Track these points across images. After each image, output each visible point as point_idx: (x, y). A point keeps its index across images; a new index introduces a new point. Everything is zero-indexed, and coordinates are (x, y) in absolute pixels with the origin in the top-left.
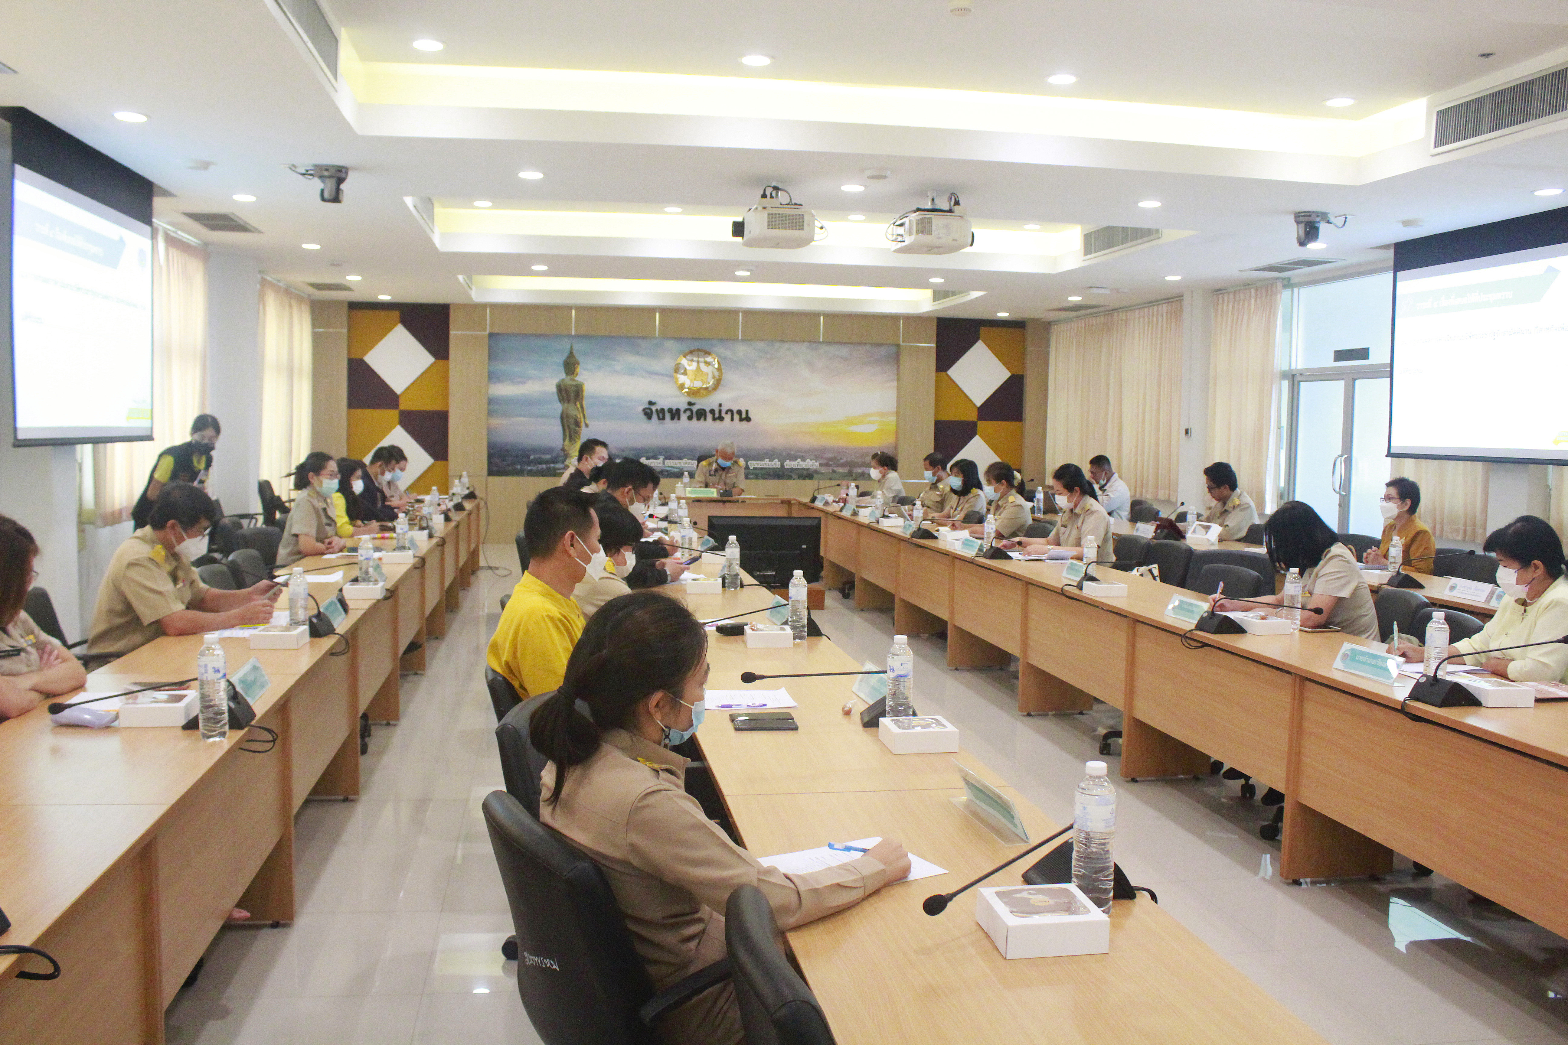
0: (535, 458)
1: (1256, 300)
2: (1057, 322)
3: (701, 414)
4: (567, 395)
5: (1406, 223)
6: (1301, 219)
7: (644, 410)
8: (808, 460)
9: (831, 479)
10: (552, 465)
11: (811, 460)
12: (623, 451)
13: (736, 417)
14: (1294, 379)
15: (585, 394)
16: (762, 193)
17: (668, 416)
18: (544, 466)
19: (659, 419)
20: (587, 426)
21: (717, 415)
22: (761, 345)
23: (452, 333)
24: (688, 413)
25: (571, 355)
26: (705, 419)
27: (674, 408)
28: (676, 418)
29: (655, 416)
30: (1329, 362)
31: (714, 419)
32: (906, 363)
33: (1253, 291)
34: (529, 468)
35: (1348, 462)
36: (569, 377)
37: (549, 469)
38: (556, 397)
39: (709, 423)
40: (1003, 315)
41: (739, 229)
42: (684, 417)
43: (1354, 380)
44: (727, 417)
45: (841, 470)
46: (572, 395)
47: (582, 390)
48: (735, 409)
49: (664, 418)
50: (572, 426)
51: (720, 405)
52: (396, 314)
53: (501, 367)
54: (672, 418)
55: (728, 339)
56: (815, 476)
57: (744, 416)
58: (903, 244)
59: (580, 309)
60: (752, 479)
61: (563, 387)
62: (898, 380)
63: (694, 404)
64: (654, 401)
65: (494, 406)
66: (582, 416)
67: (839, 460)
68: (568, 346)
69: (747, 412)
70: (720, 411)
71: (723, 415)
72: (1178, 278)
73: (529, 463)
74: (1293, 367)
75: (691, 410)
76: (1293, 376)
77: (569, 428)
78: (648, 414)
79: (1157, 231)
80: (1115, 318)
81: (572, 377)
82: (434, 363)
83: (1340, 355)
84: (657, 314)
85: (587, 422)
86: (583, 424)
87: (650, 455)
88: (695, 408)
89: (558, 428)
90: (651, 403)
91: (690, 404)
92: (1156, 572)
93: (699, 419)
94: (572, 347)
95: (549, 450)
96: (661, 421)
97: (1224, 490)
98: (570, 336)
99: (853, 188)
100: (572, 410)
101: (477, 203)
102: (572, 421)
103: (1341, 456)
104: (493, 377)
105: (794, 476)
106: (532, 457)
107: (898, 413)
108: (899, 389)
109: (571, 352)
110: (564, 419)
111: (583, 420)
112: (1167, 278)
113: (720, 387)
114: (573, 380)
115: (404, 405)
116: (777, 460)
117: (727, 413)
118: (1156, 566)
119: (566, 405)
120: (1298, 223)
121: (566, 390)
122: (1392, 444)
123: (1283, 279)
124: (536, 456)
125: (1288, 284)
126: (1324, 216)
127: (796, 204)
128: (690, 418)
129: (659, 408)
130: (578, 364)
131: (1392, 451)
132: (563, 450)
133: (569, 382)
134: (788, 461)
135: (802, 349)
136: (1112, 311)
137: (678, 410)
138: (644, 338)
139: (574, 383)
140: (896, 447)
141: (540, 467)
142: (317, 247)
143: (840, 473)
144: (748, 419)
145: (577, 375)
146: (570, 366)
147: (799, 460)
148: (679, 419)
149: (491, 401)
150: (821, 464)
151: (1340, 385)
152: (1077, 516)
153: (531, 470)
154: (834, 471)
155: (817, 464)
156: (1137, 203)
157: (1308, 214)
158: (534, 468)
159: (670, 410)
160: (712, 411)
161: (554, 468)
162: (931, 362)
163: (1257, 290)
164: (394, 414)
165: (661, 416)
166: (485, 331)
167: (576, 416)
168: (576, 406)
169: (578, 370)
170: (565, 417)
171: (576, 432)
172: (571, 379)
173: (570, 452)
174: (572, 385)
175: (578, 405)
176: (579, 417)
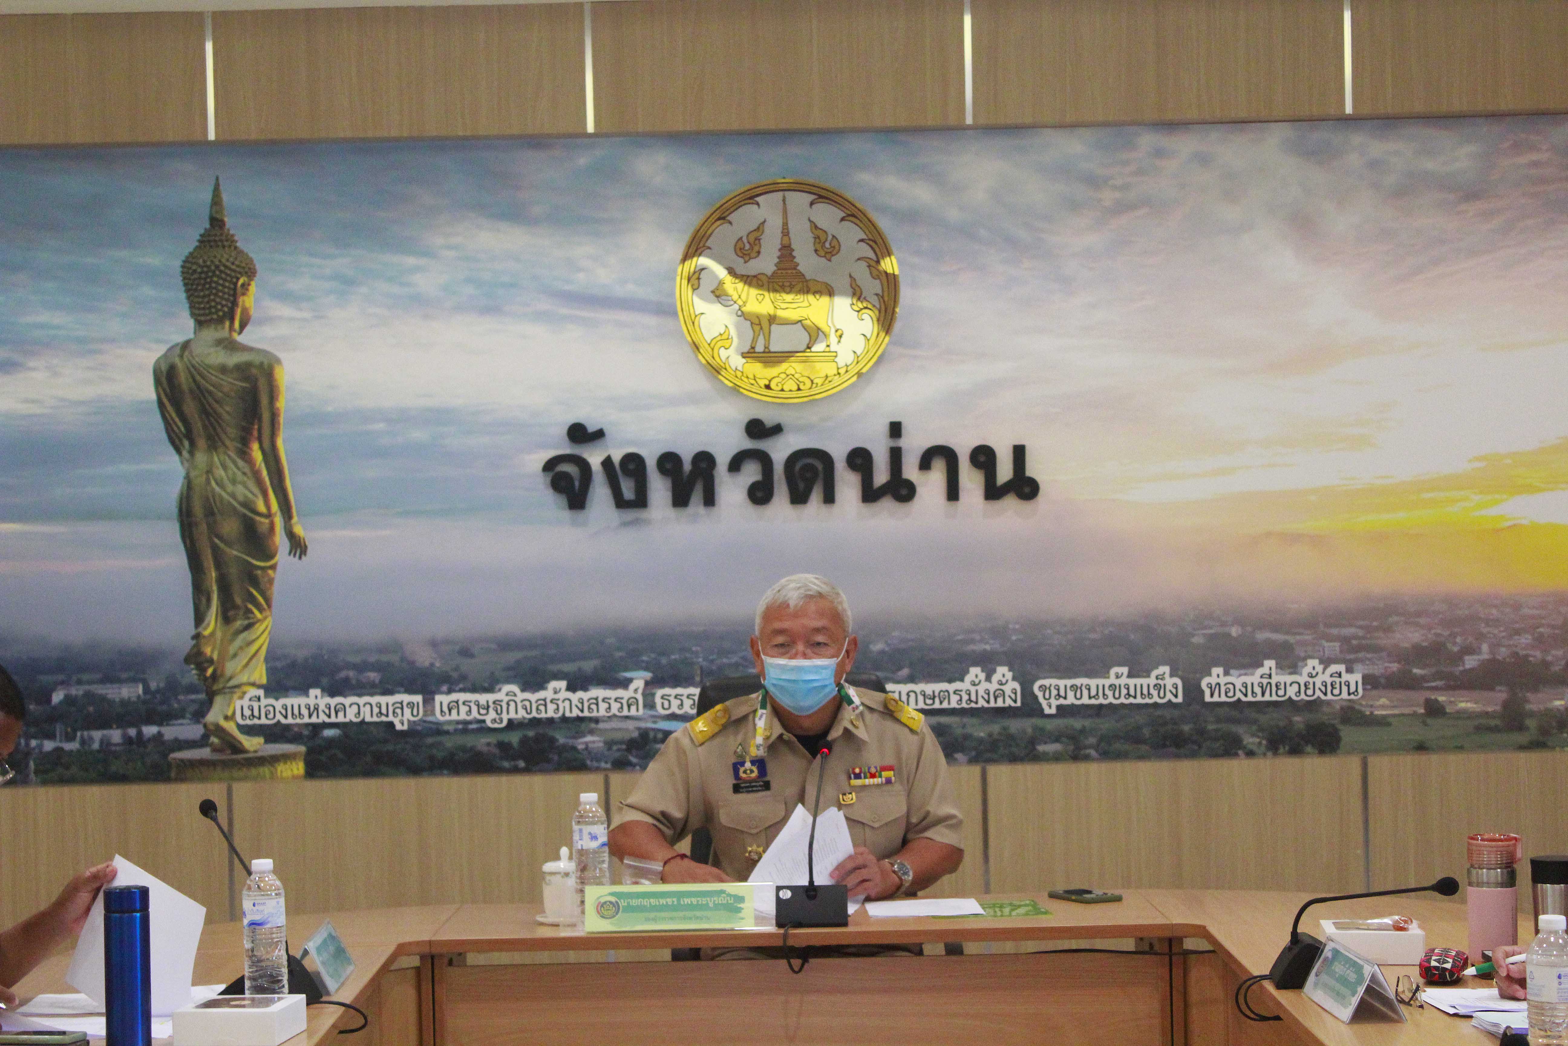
0: (69, 700)
3: (809, 476)
4: (206, 413)
7: (550, 466)
8: (1310, 665)
9: (1421, 747)
10: (150, 730)
11: (1326, 662)
12: (466, 653)
15: (285, 403)
18: (116, 735)
19: (620, 503)
20: (298, 547)
21: (881, 476)
24: (751, 473)
25: (215, 233)
26: (829, 498)
28: (697, 496)
31: (870, 495)
34: (49, 746)
36: (210, 334)
37: (135, 745)
45: (1465, 703)
46: (228, 412)
47: (273, 396)
49: (641, 501)
50: (234, 552)
51: (896, 429)
54: (680, 500)
56: (1348, 734)
57: (1004, 472)
59: (237, 27)
60: (1057, 758)
61: (183, 378)
63: (777, 430)
66: (275, 503)
67: (1458, 658)
69: (1019, 452)
70: (896, 455)
71: (910, 471)
73: (47, 724)
75: (764, 459)
77: (218, 561)
78: (570, 482)
81: (223, 332)
85: (298, 530)
86: (280, 540)
87: (589, 666)
90: (579, 433)
91: (757, 429)
93: (799, 498)
94: (216, 201)
95: (132, 663)
96: (631, 514)
98: (197, 147)
100: (231, 479)
102: (230, 527)
105: (1250, 741)
106: (57, 697)
109: (216, 222)
110: (196, 519)
111: (278, 521)
114: (231, 346)
116: (1165, 669)
117: (925, 463)
119: (201, 457)
121: (200, 393)
124: (77, 691)
128: (760, 493)
129: (617, 455)
130: (251, 273)
132: (196, 658)
133: (210, 355)
134: (1217, 670)
137: (705, 461)
139: (234, 359)
143: (1461, 715)
144: (1024, 487)
145: (245, 321)
146: (214, 283)
147: (1269, 663)
148: (710, 500)
150: (1369, 681)
153: (59, 756)
154: (1434, 710)
155: (1355, 678)
158: (71, 747)
159: (670, 462)
160: (860, 460)
161: (157, 740)
165: (628, 490)
167: (248, 505)
168: (250, 462)
169: (248, 301)
170: (198, 510)
171: (252, 578)
172: (219, 342)
173: (230, 667)
174: (223, 369)
175: (257, 455)
176: (261, 507)
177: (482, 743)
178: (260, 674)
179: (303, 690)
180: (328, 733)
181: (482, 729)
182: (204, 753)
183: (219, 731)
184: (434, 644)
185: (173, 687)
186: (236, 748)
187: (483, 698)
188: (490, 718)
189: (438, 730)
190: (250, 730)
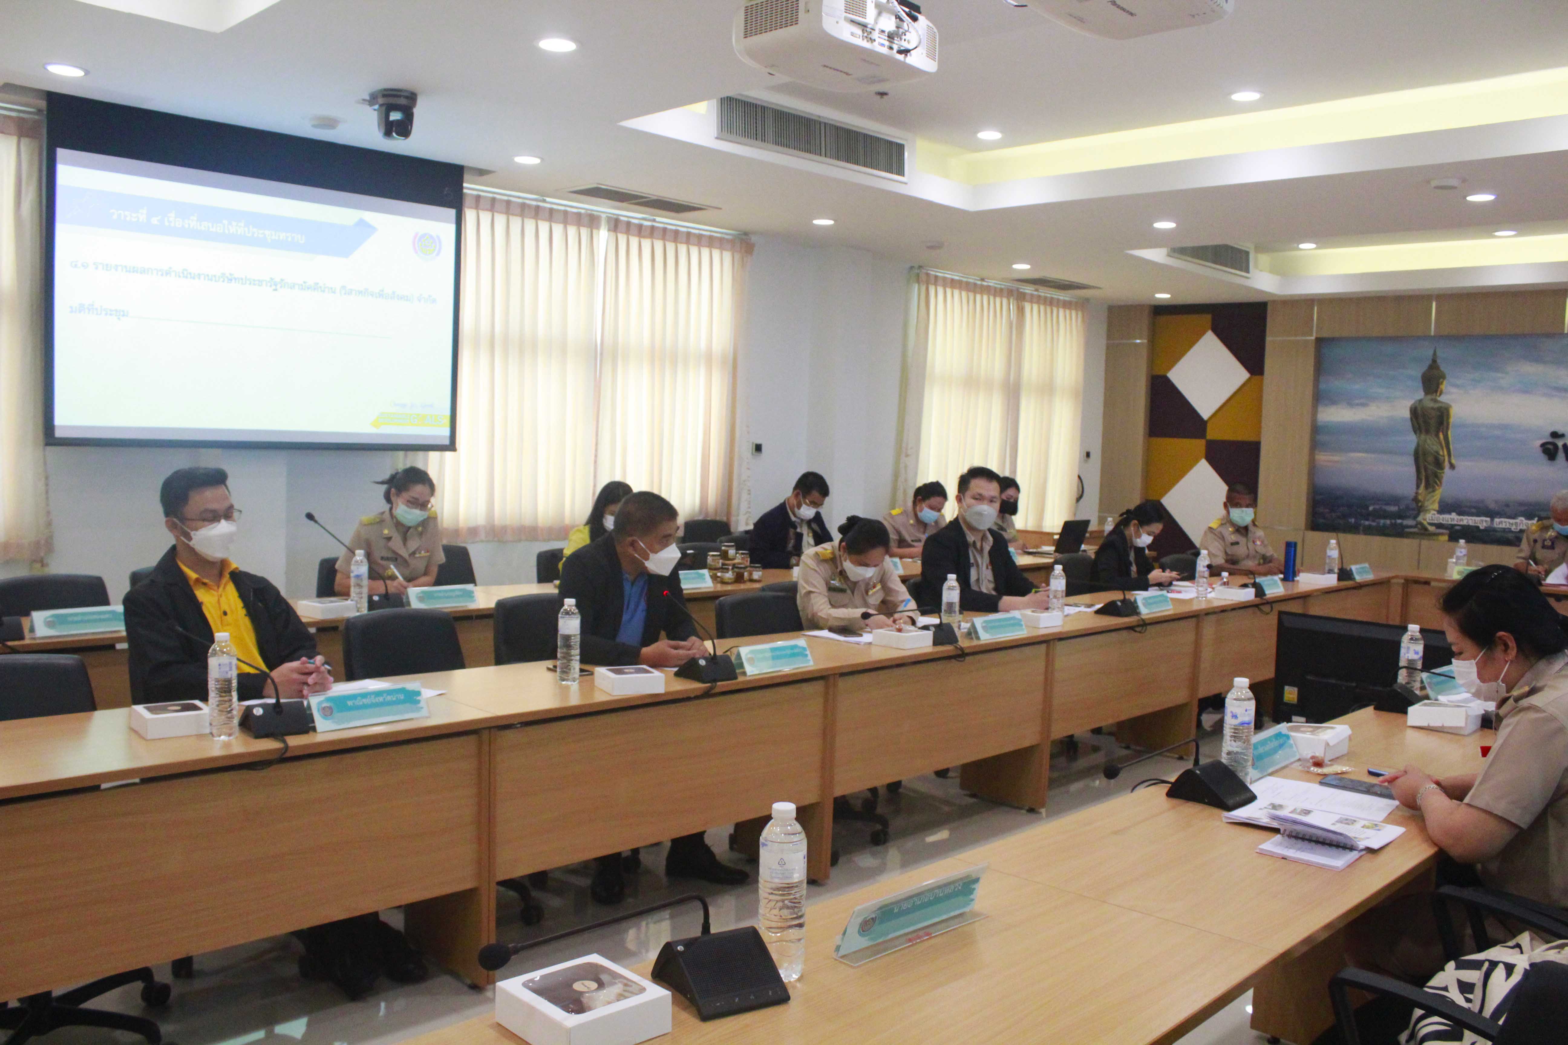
0: (1374, 510)
4: (1425, 422)
7: (1543, 445)
10: (1399, 521)
12: (1507, 505)
15: (1451, 420)
18: (1388, 522)
20: (1452, 467)
23: (1269, 339)
25: (1434, 365)
29: (1561, 455)
34: (1367, 523)
36: (1429, 397)
37: (1394, 525)
38: (1409, 425)
47: (1448, 417)
50: (1431, 467)
52: (1207, 318)
59: (1446, 298)
61: (1419, 411)
64: (1560, 433)
66: (1446, 453)
68: (1431, 352)
73: (1367, 517)
77: (1426, 469)
78: (1550, 451)
81: (1433, 397)
82: (1249, 380)
85: (1453, 461)
86: (1447, 464)
90: (1555, 435)
94: (1435, 354)
95: (1395, 500)
98: (1426, 337)
100: (1432, 443)
102: (1430, 459)
104: (1319, 398)
106: (1371, 508)
109: (1434, 361)
110: (1419, 456)
111: (1447, 458)
114: (1436, 401)
115: (1212, 434)
119: (1423, 437)
121: (1425, 416)
124: (1377, 507)
129: (1566, 443)
130: (1443, 377)
132: (1416, 500)
133: (1428, 403)
138: (1549, 336)
139: (1436, 405)
141: (1382, 521)
142: (830, 222)
145: (1441, 393)
146: (1432, 381)
149: (1318, 430)
153: (1370, 527)
158: (1374, 524)
161: (1401, 524)
164: (1199, 445)
166: (1311, 335)
167: (1437, 453)
168: (1438, 438)
169: (1443, 387)
170: (1420, 453)
171: (1437, 476)
172: (1432, 400)
173: (1426, 504)
174: (1432, 408)
175: (1441, 436)
176: (1441, 453)
177: (1510, 536)
178: (1436, 506)
179: (1449, 513)
180: (1457, 528)
181: (1510, 531)
182: (1415, 530)
183: (1421, 524)
184: (1496, 502)
185: (1408, 508)
186: (1426, 529)
187: (1511, 521)
188: (1513, 528)
189: (1495, 530)
190: (1431, 524)
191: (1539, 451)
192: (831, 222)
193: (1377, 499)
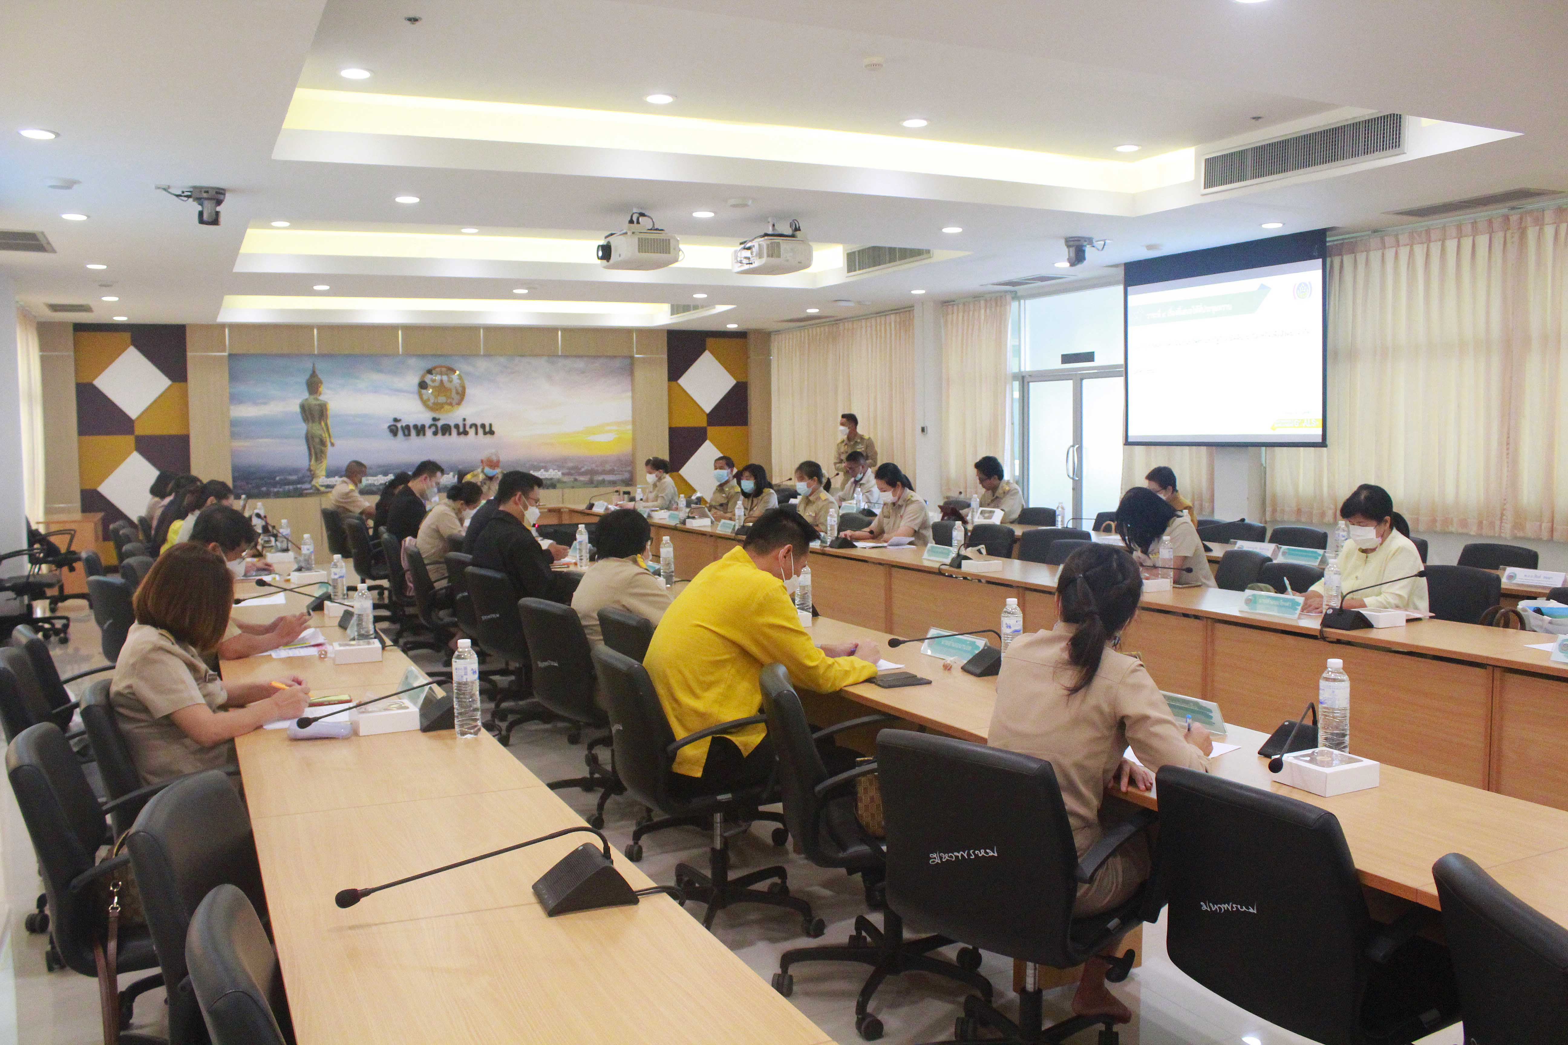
0: (281, 480)
1: (985, 311)
2: (778, 332)
3: (446, 430)
4: (311, 414)
5: (1150, 247)
6: (1071, 243)
7: (389, 427)
8: (551, 471)
9: (573, 487)
10: (299, 486)
11: (554, 470)
13: (480, 431)
14: (1024, 380)
15: (329, 412)
16: (629, 219)
17: (413, 432)
18: (291, 487)
19: (405, 435)
20: (332, 445)
21: (461, 430)
22: (502, 360)
23: (189, 354)
24: (433, 429)
25: (314, 374)
26: (450, 434)
27: (419, 424)
28: (421, 434)
29: (400, 433)
30: (1057, 364)
31: (459, 434)
32: (639, 373)
33: (982, 303)
34: (276, 490)
35: (1080, 450)
36: (312, 397)
37: (296, 489)
38: (300, 417)
39: (454, 438)
40: (732, 326)
41: (606, 252)
42: (429, 433)
43: (1082, 380)
44: (472, 432)
45: (582, 478)
46: (317, 415)
47: (326, 410)
48: (479, 424)
49: (409, 435)
50: (318, 446)
51: (464, 420)
52: (127, 336)
53: (242, 388)
54: (418, 434)
55: (470, 355)
56: (558, 485)
57: (487, 429)
58: (751, 266)
59: (322, 328)
61: (306, 407)
62: (633, 391)
63: (439, 420)
64: (398, 418)
65: (238, 429)
66: (327, 435)
67: (580, 469)
68: (311, 365)
69: (491, 425)
70: (464, 425)
71: (468, 429)
72: (923, 292)
73: (275, 485)
74: (1023, 369)
75: (436, 426)
76: (1023, 377)
77: (314, 448)
78: (394, 431)
79: (928, 252)
80: (841, 328)
81: (315, 396)
82: (171, 386)
83: (1067, 359)
84: (400, 332)
85: (333, 441)
86: (329, 444)
88: (440, 424)
89: (304, 448)
90: (396, 420)
91: (434, 419)
92: (984, 551)
93: (444, 434)
94: (314, 367)
95: (295, 471)
96: (407, 438)
97: (994, 480)
99: (704, 215)
100: (317, 429)
101: (274, 224)
102: (317, 440)
103: (1073, 446)
104: (235, 399)
106: (278, 479)
107: (634, 422)
108: (633, 398)
109: (314, 372)
110: (309, 439)
111: (328, 440)
112: (914, 292)
113: (463, 402)
114: (318, 400)
115: (140, 430)
117: (471, 427)
118: (983, 546)
119: (310, 424)
120: (1068, 246)
121: (310, 410)
122: (1130, 434)
123: (1011, 292)
124: (282, 477)
125: (1016, 297)
126: (1090, 241)
127: (657, 229)
128: (435, 433)
129: (404, 425)
130: (321, 383)
131: (1129, 440)
132: (310, 470)
133: (312, 402)
135: (542, 363)
136: (837, 321)
137: (423, 427)
138: (386, 355)
139: (318, 402)
140: (633, 454)
141: (287, 487)
143: (580, 481)
144: (492, 432)
145: (320, 394)
146: (313, 385)
147: (542, 470)
148: (424, 435)
149: (234, 423)
150: (563, 474)
151: (1069, 384)
152: (900, 507)
153: (278, 492)
154: (576, 480)
155: (560, 473)
156: (941, 229)
157: (1078, 239)
158: (281, 490)
159: (416, 427)
160: (457, 426)
161: (301, 488)
162: (663, 372)
163: (986, 301)
164: (129, 440)
165: (406, 433)
166: (224, 351)
167: (321, 435)
168: (321, 426)
169: (321, 389)
170: (309, 437)
171: (322, 452)
172: (314, 399)
173: (317, 472)
174: (315, 405)
175: (323, 424)
176: (324, 435)
177: (374, 489)
178: (324, 473)
179: (334, 477)
181: (374, 485)
182: (311, 491)
183: (316, 487)
185: (304, 477)
186: (318, 490)
188: (376, 483)
190: (322, 486)
191: (387, 431)
192: (104, 267)
193: (281, 471)
